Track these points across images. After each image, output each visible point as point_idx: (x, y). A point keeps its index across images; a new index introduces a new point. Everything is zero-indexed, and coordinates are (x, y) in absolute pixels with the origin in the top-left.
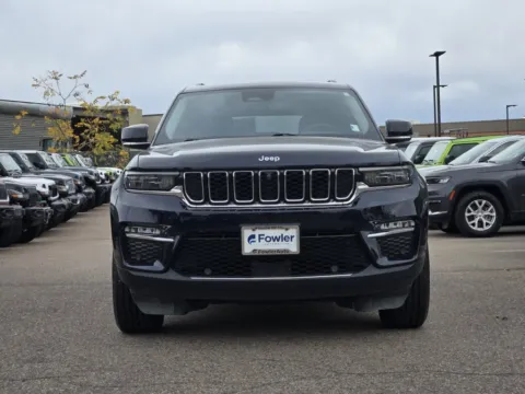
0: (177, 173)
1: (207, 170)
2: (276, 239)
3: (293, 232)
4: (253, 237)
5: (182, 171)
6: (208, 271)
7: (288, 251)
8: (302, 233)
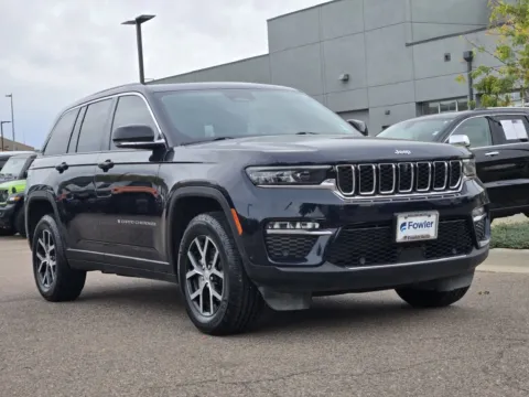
0: (329, 167)
1: (357, 163)
2: (420, 225)
3: (433, 217)
4: (404, 224)
5: (333, 164)
6: (363, 261)
7: (428, 236)
8: (441, 219)
